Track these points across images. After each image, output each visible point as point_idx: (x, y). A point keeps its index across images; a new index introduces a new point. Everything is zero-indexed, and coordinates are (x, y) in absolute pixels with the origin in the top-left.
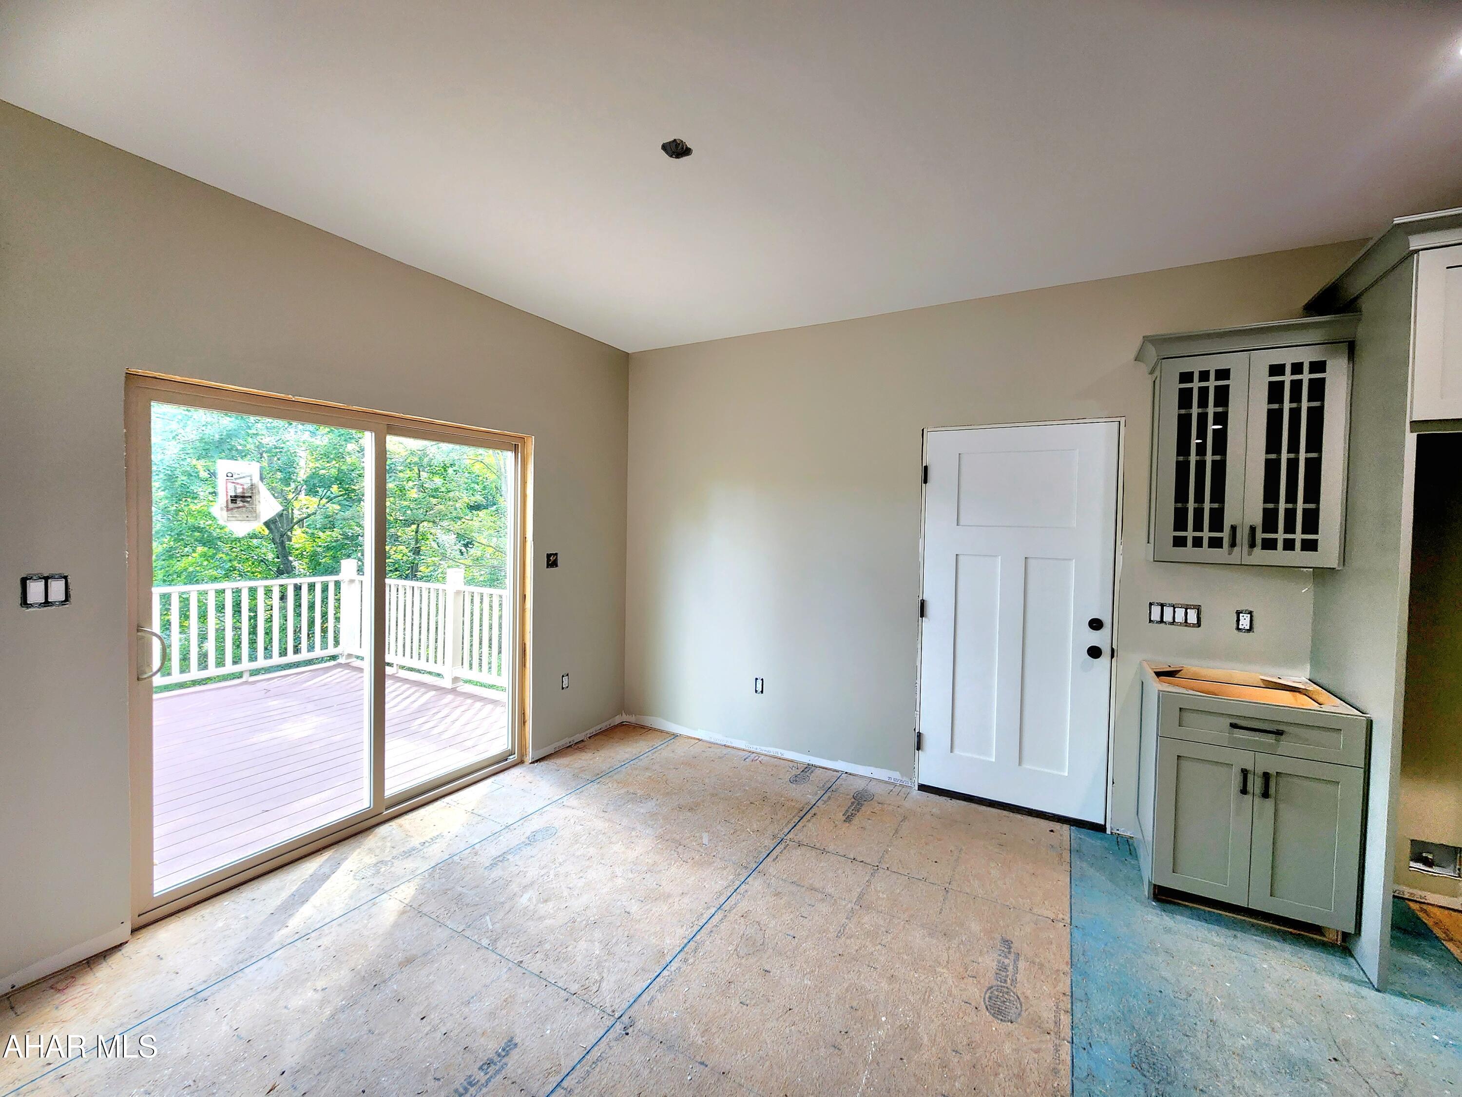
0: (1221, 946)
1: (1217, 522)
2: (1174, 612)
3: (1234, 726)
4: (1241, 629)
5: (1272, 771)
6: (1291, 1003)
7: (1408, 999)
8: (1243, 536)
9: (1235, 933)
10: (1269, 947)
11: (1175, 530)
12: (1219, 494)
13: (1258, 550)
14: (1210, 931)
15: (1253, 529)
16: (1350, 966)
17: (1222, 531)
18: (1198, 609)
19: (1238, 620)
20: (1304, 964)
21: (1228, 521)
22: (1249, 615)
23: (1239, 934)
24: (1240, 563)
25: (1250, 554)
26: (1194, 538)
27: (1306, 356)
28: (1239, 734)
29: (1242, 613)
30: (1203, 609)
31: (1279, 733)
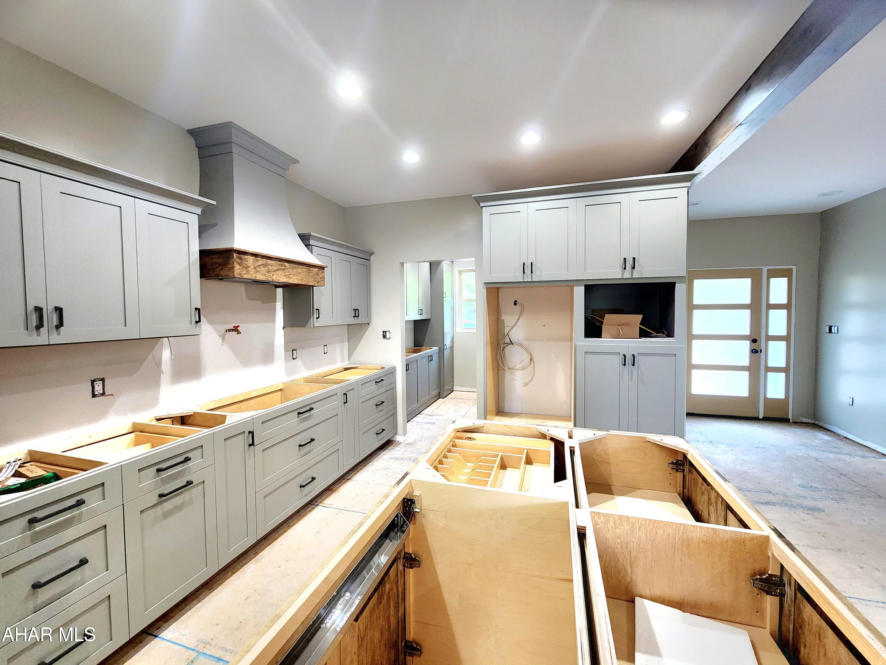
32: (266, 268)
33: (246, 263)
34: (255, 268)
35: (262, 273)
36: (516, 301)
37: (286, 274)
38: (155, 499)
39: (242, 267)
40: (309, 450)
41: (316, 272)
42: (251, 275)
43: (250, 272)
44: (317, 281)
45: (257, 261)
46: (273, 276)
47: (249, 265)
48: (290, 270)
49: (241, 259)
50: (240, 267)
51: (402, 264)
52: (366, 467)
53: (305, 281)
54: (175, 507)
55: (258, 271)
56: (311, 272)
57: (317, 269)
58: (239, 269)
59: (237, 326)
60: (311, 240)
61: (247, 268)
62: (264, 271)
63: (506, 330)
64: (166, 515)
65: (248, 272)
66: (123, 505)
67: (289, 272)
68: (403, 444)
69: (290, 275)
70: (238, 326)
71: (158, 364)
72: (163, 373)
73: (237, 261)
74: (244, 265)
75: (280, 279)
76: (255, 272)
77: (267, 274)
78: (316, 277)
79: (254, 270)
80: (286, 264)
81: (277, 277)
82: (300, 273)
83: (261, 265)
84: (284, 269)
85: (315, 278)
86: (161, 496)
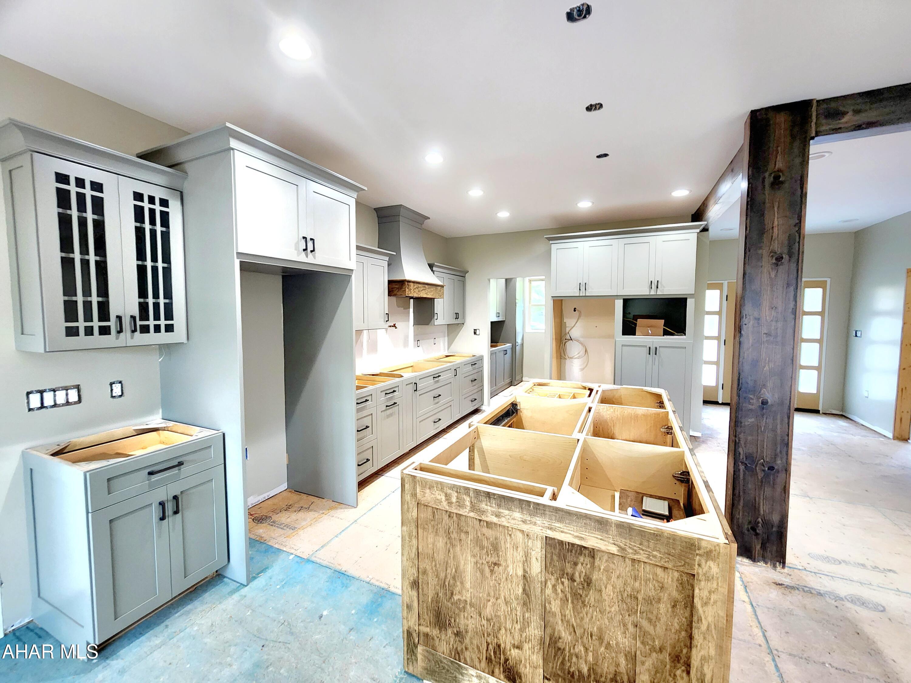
0: (163, 644)
1: (104, 314)
2: (55, 396)
3: (150, 473)
4: (115, 396)
5: (177, 493)
6: (223, 637)
7: (258, 577)
8: (127, 323)
9: (164, 624)
10: (188, 612)
11: (66, 321)
12: (103, 290)
13: (137, 334)
14: (149, 639)
15: (133, 318)
16: (226, 584)
17: (109, 320)
18: (78, 387)
19: (112, 390)
20: (210, 605)
21: (113, 312)
22: (120, 384)
23: (167, 622)
24: (125, 345)
25: (132, 338)
26: (86, 328)
27: (159, 194)
28: (155, 478)
29: (114, 383)
30: (82, 387)
31: (180, 464)
33: (410, 287)
34: (414, 290)
35: (416, 292)
36: (575, 309)
37: (424, 292)
38: (385, 408)
39: (409, 290)
40: (438, 401)
43: (412, 292)
44: (437, 295)
45: (414, 286)
46: (420, 294)
51: (489, 280)
53: (434, 296)
54: (393, 414)
56: (437, 290)
57: (440, 288)
59: (395, 323)
60: (434, 267)
63: (567, 330)
64: (388, 417)
66: (377, 406)
69: (427, 292)
73: (406, 286)
75: (424, 296)
80: (426, 286)
82: (432, 291)
84: (425, 289)
85: (439, 293)
86: (387, 406)
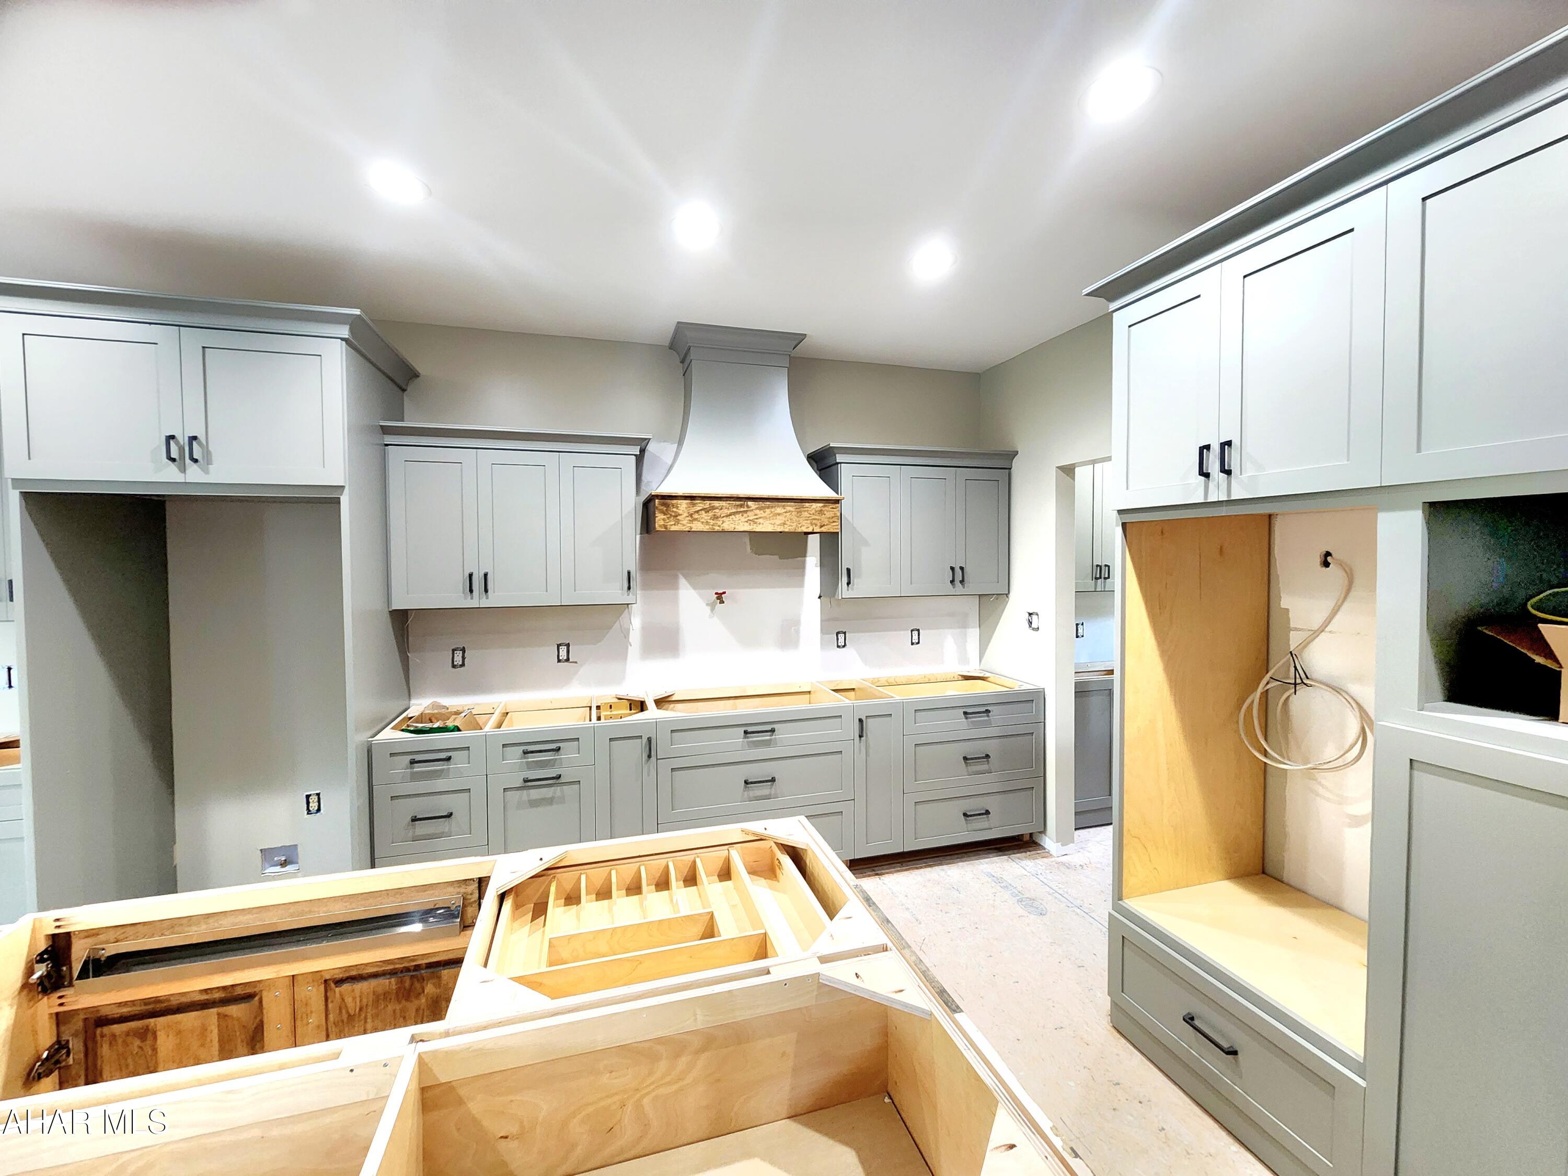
32: (711, 514)
33: (674, 510)
34: (691, 515)
35: (702, 521)
36: (1328, 554)
37: (748, 518)
38: (519, 783)
39: (669, 516)
40: (768, 793)
41: (820, 509)
42: (684, 525)
43: (681, 522)
44: (819, 524)
45: (694, 505)
46: (722, 523)
47: (680, 512)
48: (757, 512)
49: (667, 506)
50: (665, 517)
51: (1068, 471)
52: (929, 869)
53: (792, 526)
54: (543, 799)
55: (696, 519)
56: (805, 511)
57: (821, 505)
58: (664, 520)
59: (721, 592)
60: (837, 455)
61: (677, 516)
62: (706, 518)
63: (1295, 640)
64: (534, 804)
65: (678, 522)
66: (487, 775)
67: (756, 515)
68: (1053, 859)
69: (757, 519)
70: (724, 593)
71: (626, 634)
72: (631, 646)
73: (660, 509)
74: (671, 513)
75: (737, 527)
76: (690, 520)
77: (711, 521)
78: (817, 517)
79: (690, 518)
80: (750, 503)
81: (731, 525)
82: (779, 514)
83: (701, 510)
84: (746, 511)
85: (814, 519)
86: (526, 781)
